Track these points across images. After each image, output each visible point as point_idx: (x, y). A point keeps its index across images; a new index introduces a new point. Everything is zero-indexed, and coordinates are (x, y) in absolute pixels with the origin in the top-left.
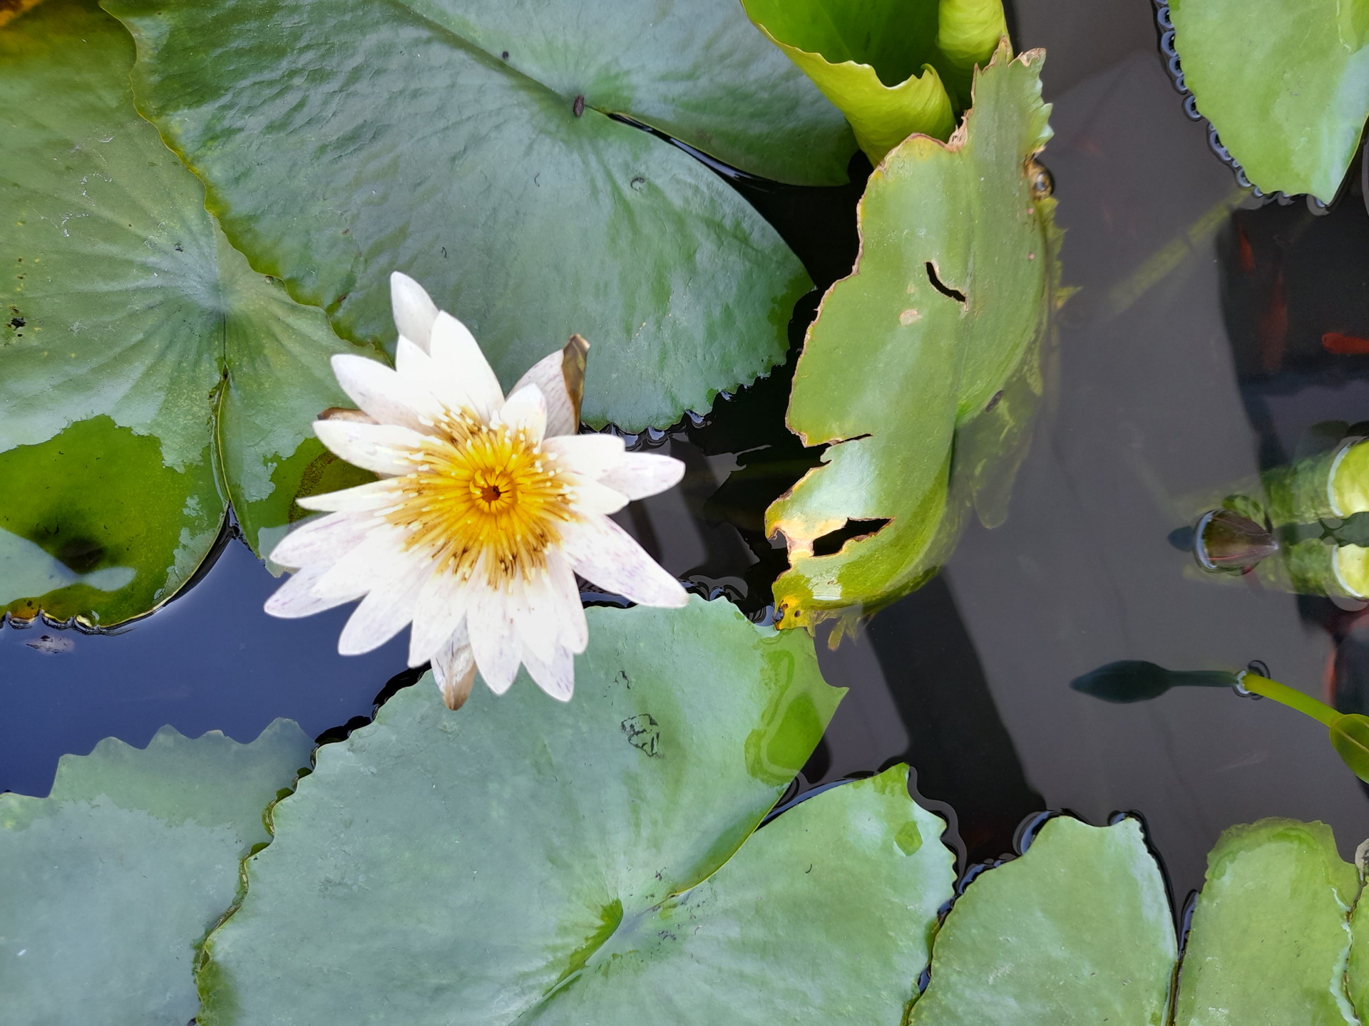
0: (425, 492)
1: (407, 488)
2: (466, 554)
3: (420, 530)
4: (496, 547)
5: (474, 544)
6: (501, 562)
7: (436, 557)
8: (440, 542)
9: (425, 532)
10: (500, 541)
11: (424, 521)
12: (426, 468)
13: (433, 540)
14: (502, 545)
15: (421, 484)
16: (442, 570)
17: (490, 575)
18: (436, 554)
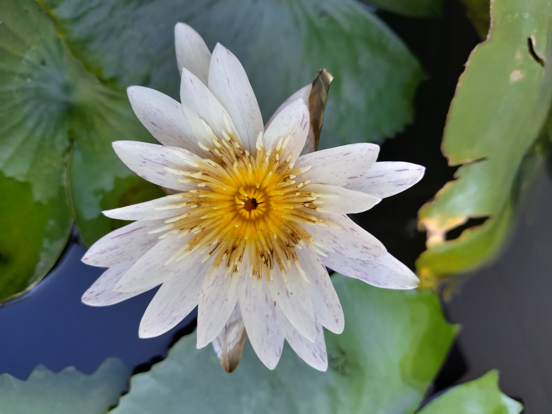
0: (203, 205)
1: (190, 201)
2: (235, 251)
3: (199, 234)
4: (256, 245)
5: (240, 242)
6: (262, 257)
7: (212, 254)
8: (215, 243)
9: (203, 235)
10: (259, 240)
11: (203, 227)
12: (203, 185)
13: (209, 241)
14: (261, 243)
15: (200, 198)
16: (218, 264)
17: (254, 267)
18: (212, 252)
